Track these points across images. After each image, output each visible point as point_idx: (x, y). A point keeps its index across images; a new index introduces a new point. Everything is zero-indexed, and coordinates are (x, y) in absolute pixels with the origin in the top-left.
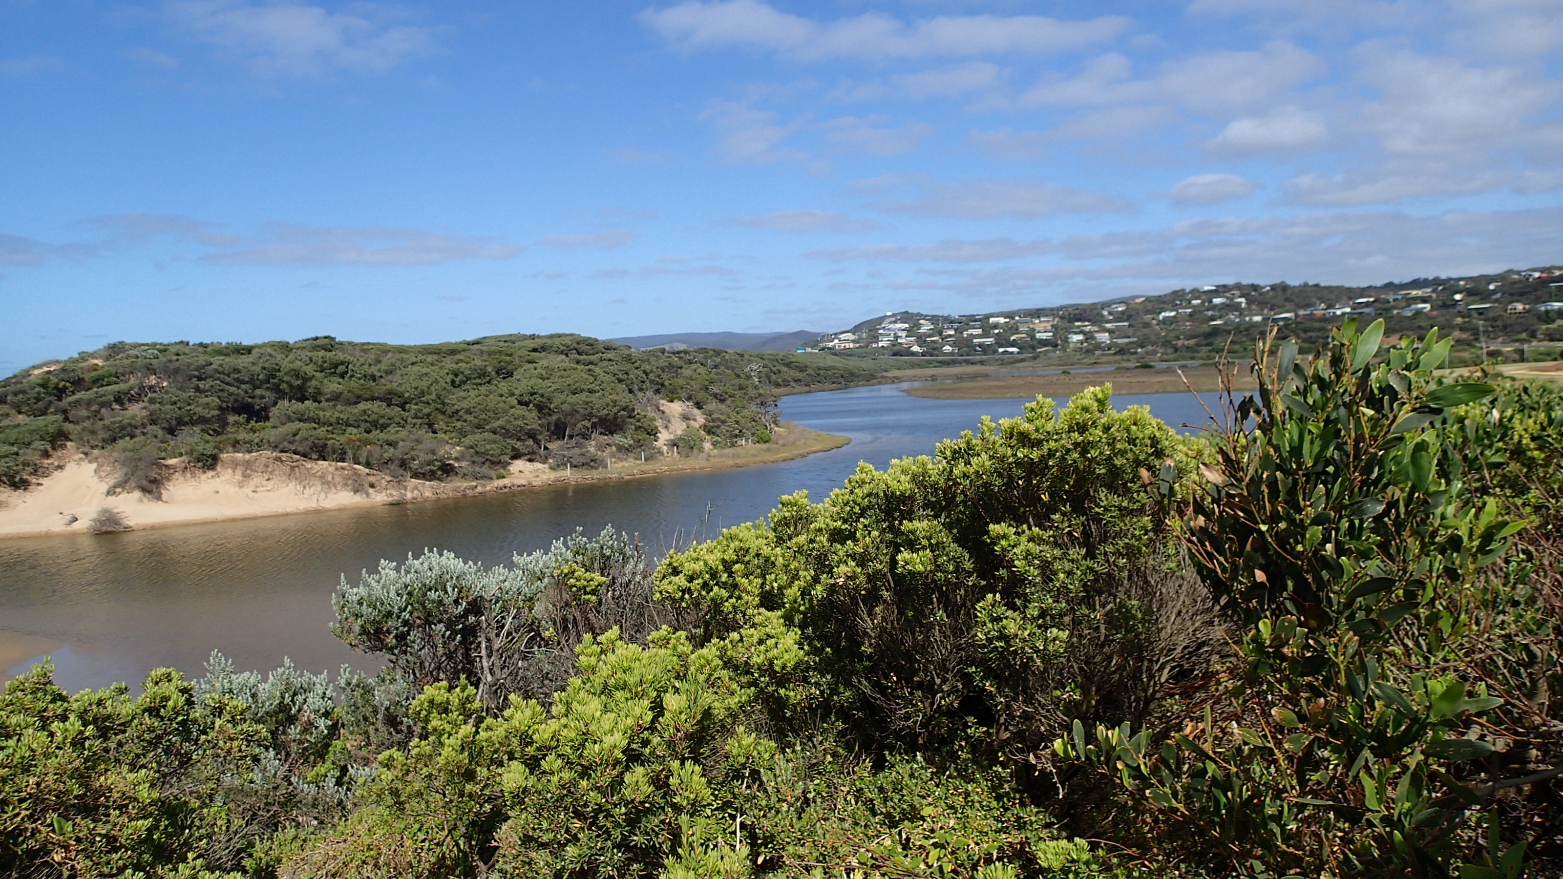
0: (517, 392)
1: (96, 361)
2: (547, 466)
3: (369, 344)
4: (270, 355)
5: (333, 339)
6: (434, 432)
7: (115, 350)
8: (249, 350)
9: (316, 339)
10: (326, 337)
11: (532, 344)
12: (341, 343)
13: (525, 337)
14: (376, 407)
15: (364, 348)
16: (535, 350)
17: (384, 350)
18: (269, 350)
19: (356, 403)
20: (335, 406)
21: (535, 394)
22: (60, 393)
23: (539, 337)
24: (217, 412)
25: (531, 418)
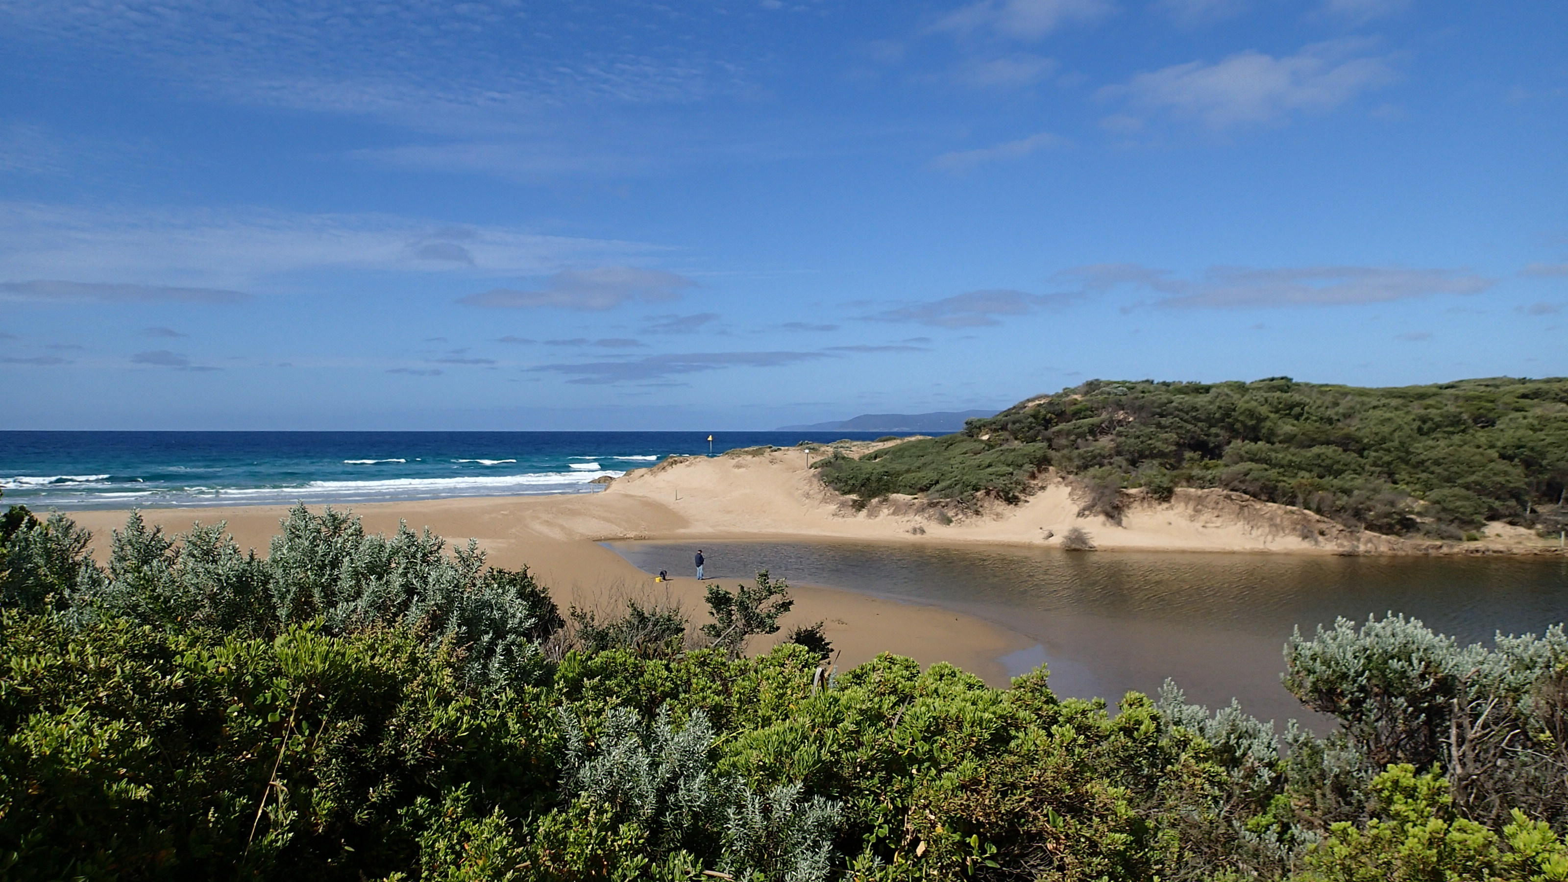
0: (1499, 444)
1: (1076, 397)
2: (1533, 532)
3: (1327, 385)
4: (1227, 395)
5: (1291, 380)
6: (1395, 482)
7: (1092, 386)
8: (1207, 389)
9: (1272, 379)
10: (1282, 378)
11: (1521, 389)
12: (1298, 385)
13: (1512, 381)
14: (1330, 451)
15: (1322, 390)
16: (1524, 396)
17: (1343, 392)
18: (1226, 390)
19: (1310, 446)
20: (1288, 448)
21: (1522, 447)
22: (1047, 423)
23: (1531, 381)
24: (1174, 448)
25: (1516, 476)
